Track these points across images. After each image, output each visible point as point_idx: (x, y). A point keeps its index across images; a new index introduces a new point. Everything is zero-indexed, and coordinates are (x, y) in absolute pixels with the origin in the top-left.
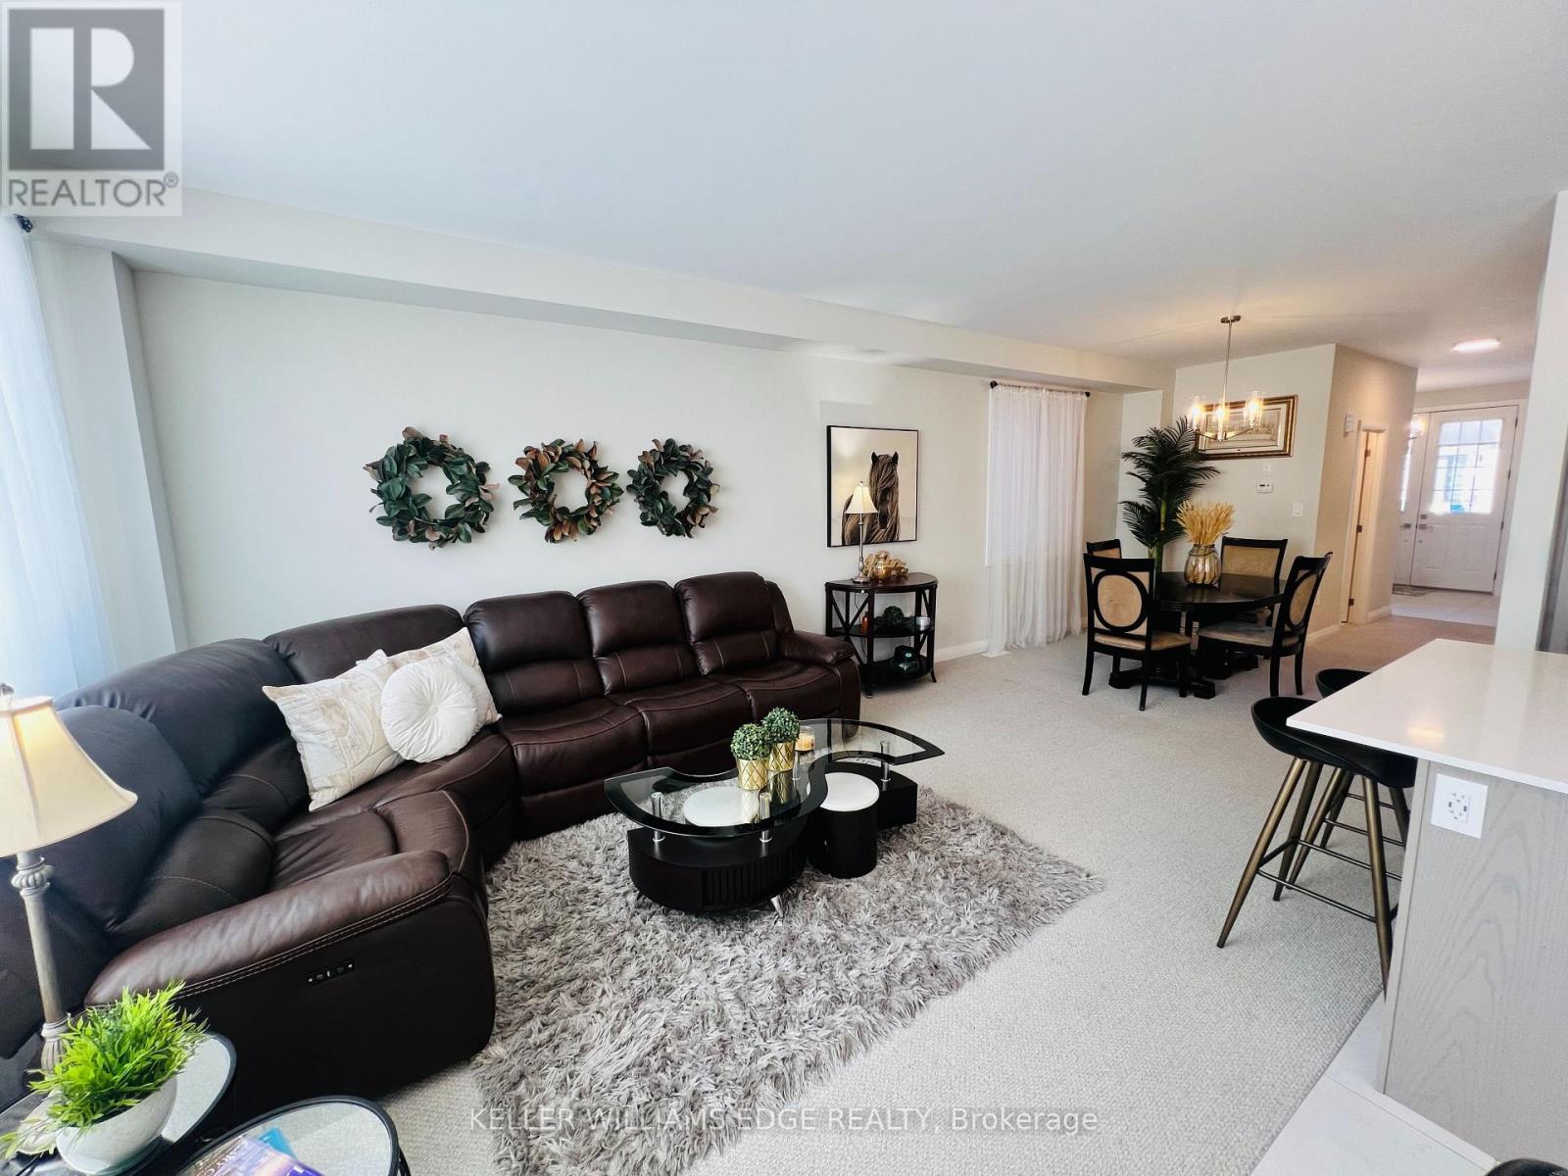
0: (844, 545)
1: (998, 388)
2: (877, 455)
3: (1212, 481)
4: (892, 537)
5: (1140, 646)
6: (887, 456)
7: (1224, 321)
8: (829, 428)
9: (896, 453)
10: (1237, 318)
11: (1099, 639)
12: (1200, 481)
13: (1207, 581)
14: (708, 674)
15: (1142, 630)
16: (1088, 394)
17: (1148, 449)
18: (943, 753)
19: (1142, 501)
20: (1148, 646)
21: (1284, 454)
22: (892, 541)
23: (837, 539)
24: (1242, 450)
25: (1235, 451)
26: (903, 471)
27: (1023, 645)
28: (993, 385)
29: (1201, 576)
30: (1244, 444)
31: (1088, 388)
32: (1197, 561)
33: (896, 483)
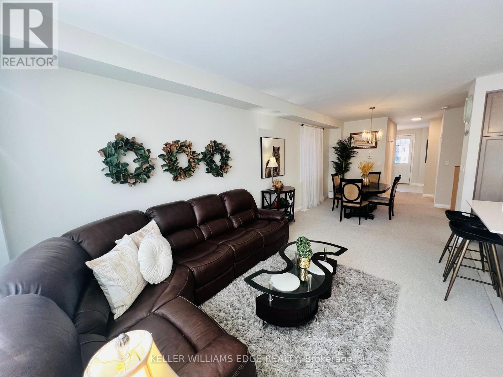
0: (266, 178)
1: (304, 126)
2: (274, 147)
3: (357, 155)
4: (278, 175)
5: (358, 205)
6: (277, 147)
7: (370, 108)
8: (261, 138)
9: (279, 147)
10: (374, 108)
11: (345, 204)
12: (354, 155)
13: (367, 185)
14: (237, 228)
15: (359, 201)
16: (323, 129)
17: (339, 146)
18: (347, 249)
19: (337, 161)
20: (361, 205)
21: (375, 147)
22: (278, 176)
23: (264, 176)
24: (364, 146)
25: (361, 146)
26: (281, 152)
27: (311, 207)
28: (303, 125)
29: (366, 183)
30: (363, 145)
31: (323, 127)
32: (364, 179)
33: (279, 157)
